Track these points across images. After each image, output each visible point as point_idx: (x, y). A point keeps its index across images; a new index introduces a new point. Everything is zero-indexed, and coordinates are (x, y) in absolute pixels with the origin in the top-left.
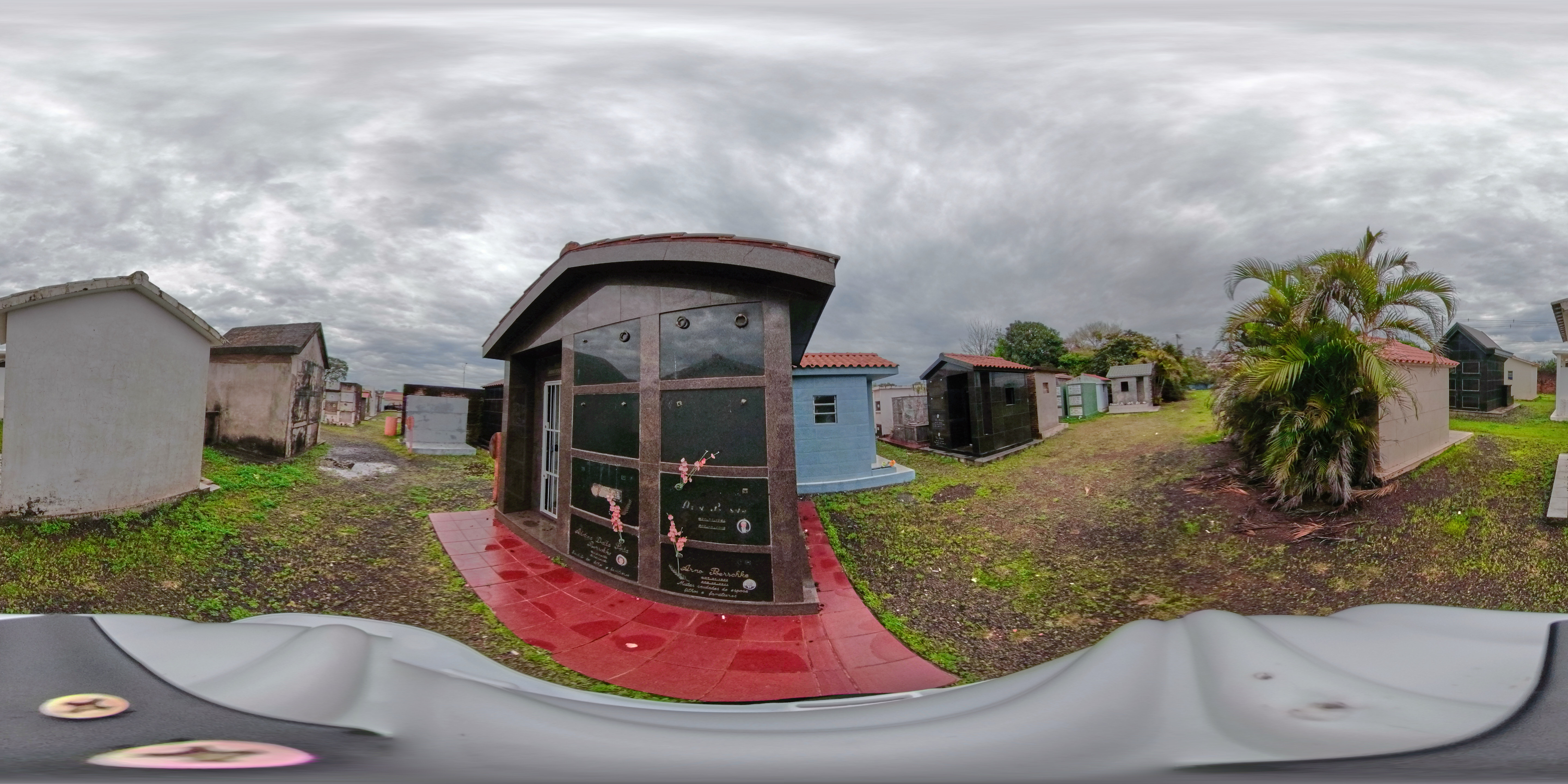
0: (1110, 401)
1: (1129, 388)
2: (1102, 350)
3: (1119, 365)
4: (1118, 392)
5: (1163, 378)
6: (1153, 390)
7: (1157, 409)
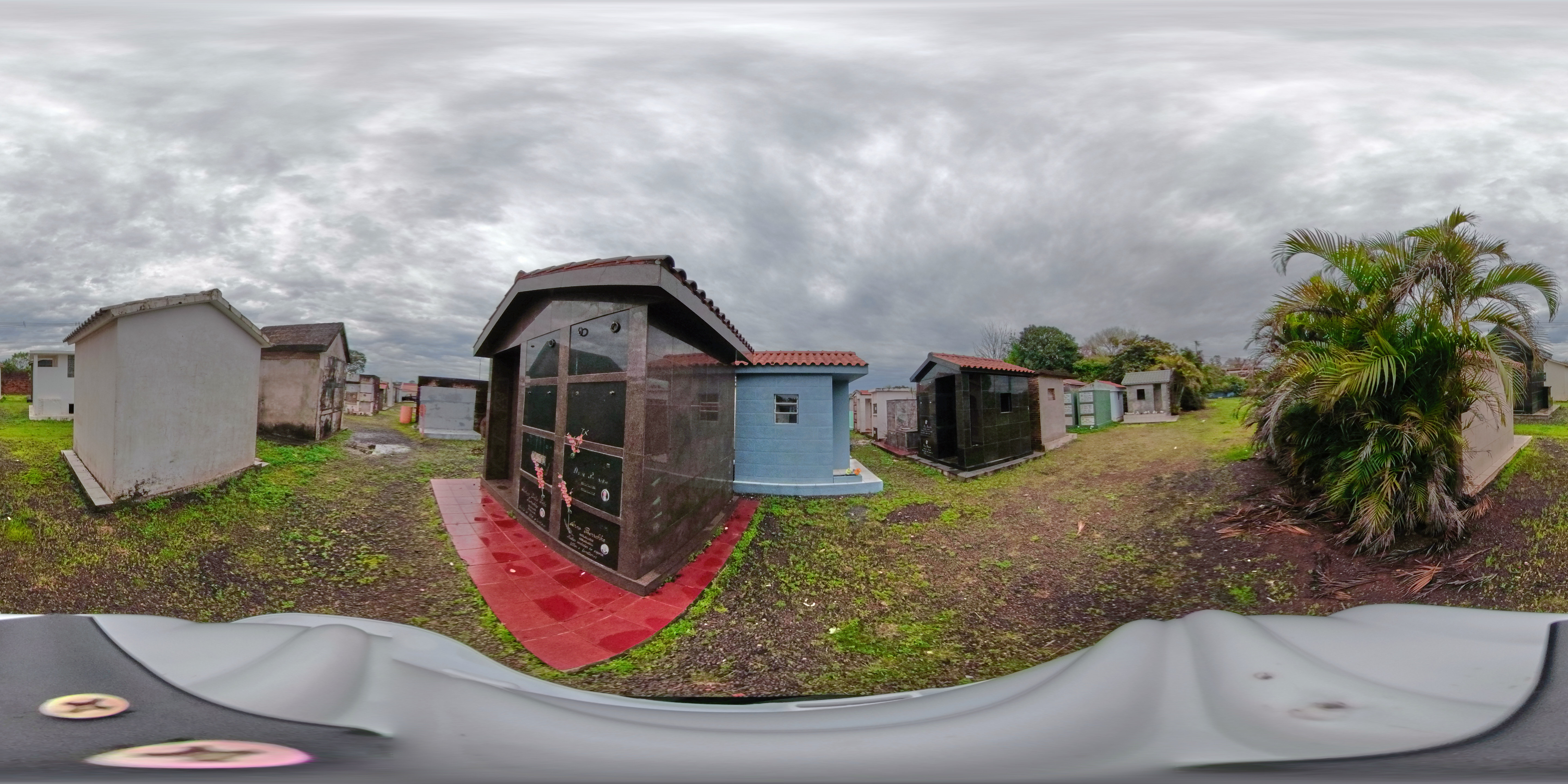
0: (1126, 410)
1: (1146, 396)
2: (1118, 356)
3: (1136, 371)
4: (1133, 401)
5: (1182, 385)
6: (1171, 398)
7: (1175, 419)
